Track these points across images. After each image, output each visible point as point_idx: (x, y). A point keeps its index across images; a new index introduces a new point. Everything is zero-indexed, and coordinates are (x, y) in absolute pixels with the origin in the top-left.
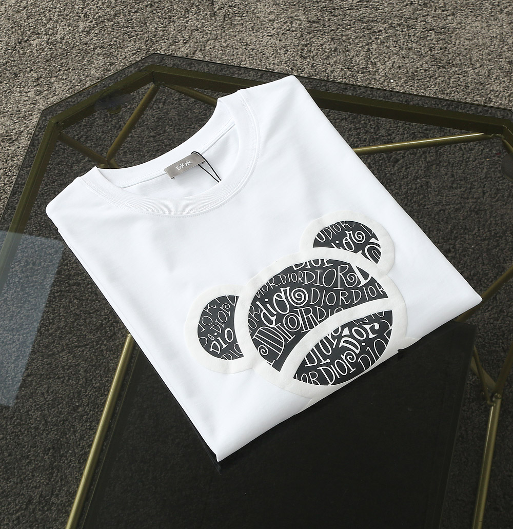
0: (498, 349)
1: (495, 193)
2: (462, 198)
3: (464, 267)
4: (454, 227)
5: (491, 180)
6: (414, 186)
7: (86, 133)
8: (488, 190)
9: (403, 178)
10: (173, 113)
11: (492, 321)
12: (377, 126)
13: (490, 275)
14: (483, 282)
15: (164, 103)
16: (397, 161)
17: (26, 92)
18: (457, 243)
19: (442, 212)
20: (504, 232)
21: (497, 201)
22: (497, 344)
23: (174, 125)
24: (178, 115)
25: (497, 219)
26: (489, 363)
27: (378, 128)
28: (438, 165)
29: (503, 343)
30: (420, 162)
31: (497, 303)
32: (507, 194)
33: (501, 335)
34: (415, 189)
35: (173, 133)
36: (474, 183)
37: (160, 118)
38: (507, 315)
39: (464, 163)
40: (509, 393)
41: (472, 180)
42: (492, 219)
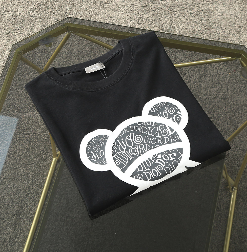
0: (235, 165)
1: (233, 90)
2: (217, 92)
3: (218, 126)
4: (213, 106)
5: (231, 84)
6: (194, 86)
7: (32, 60)
8: (230, 88)
9: (188, 83)
10: (75, 51)
11: (232, 152)
12: (175, 57)
13: (231, 129)
14: (228, 133)
15: (71, 46)
16: (185, 74)
17: (2, 40)
18: (215, 114)
19: (207, 99)
20: (238, 109)
21: (234, 94)
22: (234, 163)
23: (76, 56)
24: (78, 51)
25: (234, 102)
26: (231, 172)
27: (176, 58)
28: (205, 76)
29: (237, 162)
30: (197, 75)
31: (234, 143)
32: (239, 90)
33: (236, 159)
34: (194, 88)
35: (75, 60)
36: (223, 85)
37: (69, 53)
38: (239, 149)
39: (218, 75)
40: (241, 187)
41: (222, 83)
42: (232, 102)
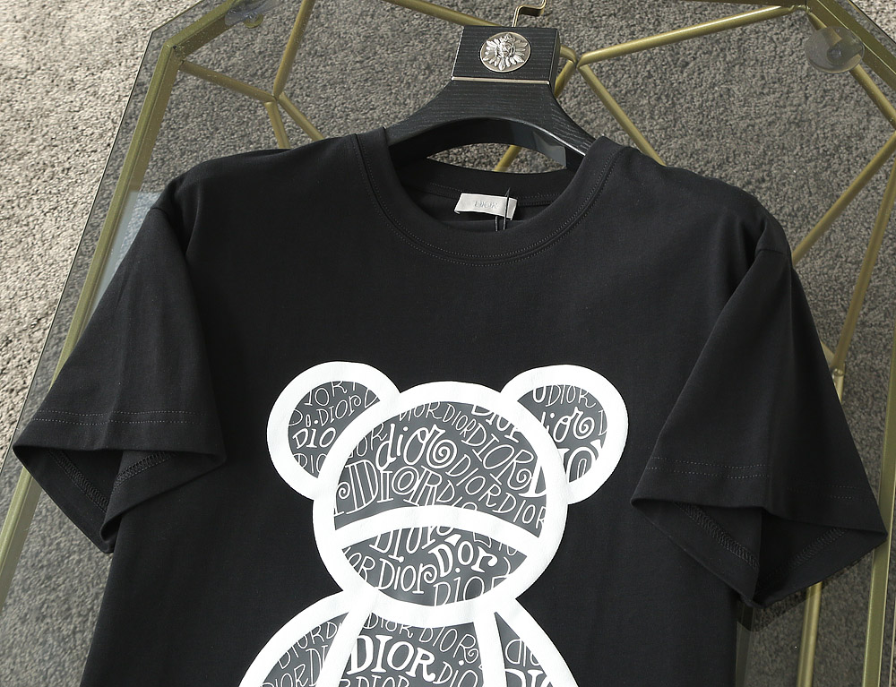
0: (835, 308)
1: (822, 96)
2: (776, 106)
3: (784, 200)
4: (768, 147)
5: (816, 79)
6: (711, 96)
7: (273, 65)
8: (812, 92)
9: (695, 88)
10: (384, 29)
11: (825, 270)
12: (657, 20)
13: (820, 208)
14: (812, 218)
15: (372, 16)
16: (687, 64)
17: (192, 17)
18: (773, 169)
19: (750, 128)
20: (837, 148)
21: (825, 106)
22: (834, 301)
23: (387, 44)
24: (392, 30)
25: (826, 131)
26: (824, 328)
27: (659, 22)
28: (742, 64)
29: (842, 299)
30: (718, 63)
31: (831, 245)
32: (837, 95)
33: (839, 289)
34: (714, 99)
35: (386, 55)
36: (792, 85)
37: (369, 37)
38: (846, 261)
39: (778, 59)
40: (854, 367)
41: (789, 81)
42: (819, 132)
